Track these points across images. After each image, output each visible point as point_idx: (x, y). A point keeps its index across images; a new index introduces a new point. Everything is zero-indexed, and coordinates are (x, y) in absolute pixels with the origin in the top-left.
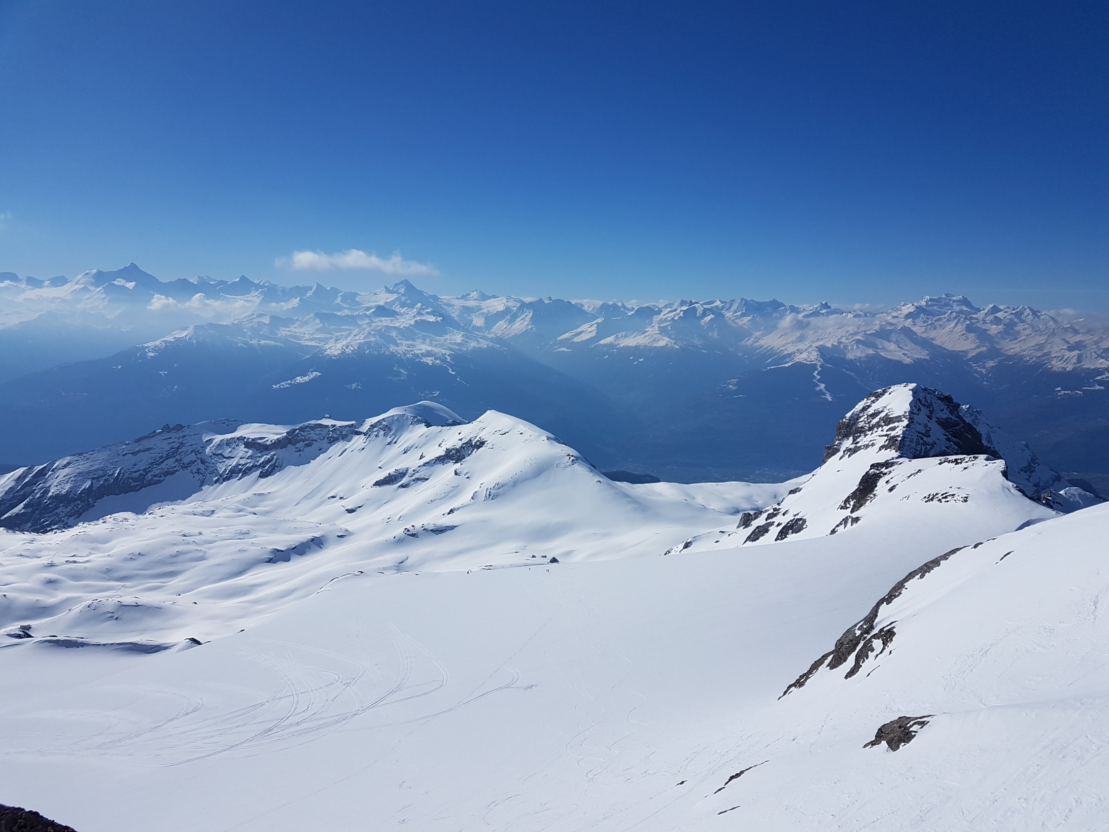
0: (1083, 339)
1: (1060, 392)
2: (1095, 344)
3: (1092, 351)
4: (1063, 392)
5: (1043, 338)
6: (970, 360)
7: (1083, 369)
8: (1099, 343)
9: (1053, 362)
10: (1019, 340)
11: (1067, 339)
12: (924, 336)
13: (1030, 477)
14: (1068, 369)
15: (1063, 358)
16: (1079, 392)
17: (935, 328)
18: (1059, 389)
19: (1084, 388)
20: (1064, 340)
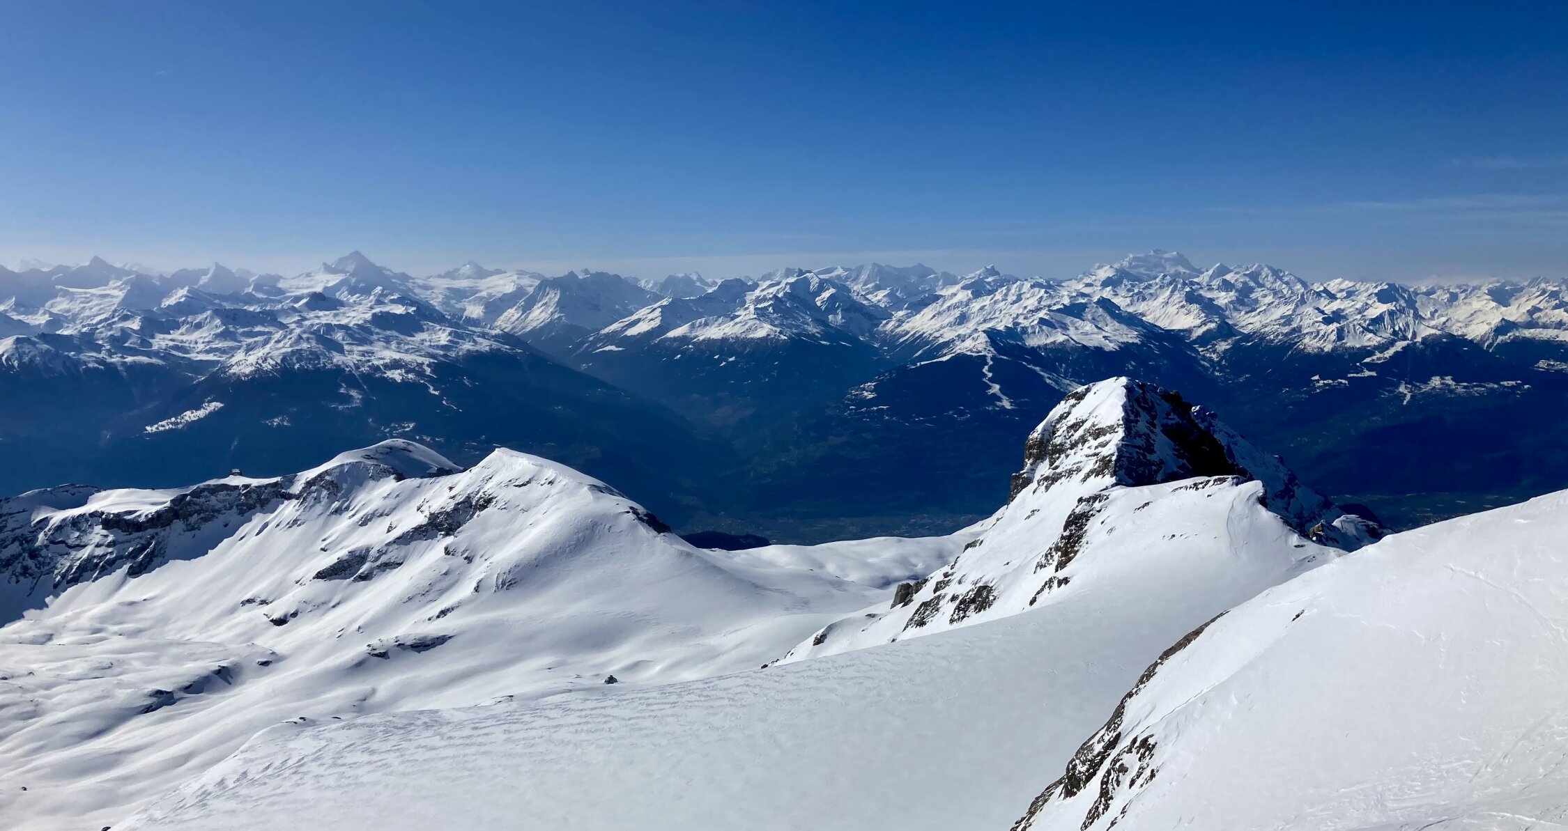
0: (1342, 307)
1: (1319, 382)
2: (1360, 313)
3: (1355, 323)
4: (1322, 382)
5: (1289, 307)
6: (1195, 342)
7: (1346, 349)
8: (1364, 312)
9: (1307, 340)
10: (1258, 310)
11: (1321, 308)
12: (1130, 310)
13: (1289, 504)
14: (1326, 350)
15: (1318, 335)
16: (1343, 381)
17: (1144, 299)
18: (1317, 377)
19: (1349, 376)
20: (1318, 309)
